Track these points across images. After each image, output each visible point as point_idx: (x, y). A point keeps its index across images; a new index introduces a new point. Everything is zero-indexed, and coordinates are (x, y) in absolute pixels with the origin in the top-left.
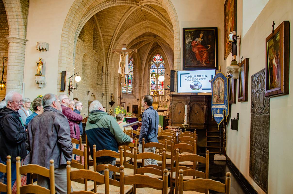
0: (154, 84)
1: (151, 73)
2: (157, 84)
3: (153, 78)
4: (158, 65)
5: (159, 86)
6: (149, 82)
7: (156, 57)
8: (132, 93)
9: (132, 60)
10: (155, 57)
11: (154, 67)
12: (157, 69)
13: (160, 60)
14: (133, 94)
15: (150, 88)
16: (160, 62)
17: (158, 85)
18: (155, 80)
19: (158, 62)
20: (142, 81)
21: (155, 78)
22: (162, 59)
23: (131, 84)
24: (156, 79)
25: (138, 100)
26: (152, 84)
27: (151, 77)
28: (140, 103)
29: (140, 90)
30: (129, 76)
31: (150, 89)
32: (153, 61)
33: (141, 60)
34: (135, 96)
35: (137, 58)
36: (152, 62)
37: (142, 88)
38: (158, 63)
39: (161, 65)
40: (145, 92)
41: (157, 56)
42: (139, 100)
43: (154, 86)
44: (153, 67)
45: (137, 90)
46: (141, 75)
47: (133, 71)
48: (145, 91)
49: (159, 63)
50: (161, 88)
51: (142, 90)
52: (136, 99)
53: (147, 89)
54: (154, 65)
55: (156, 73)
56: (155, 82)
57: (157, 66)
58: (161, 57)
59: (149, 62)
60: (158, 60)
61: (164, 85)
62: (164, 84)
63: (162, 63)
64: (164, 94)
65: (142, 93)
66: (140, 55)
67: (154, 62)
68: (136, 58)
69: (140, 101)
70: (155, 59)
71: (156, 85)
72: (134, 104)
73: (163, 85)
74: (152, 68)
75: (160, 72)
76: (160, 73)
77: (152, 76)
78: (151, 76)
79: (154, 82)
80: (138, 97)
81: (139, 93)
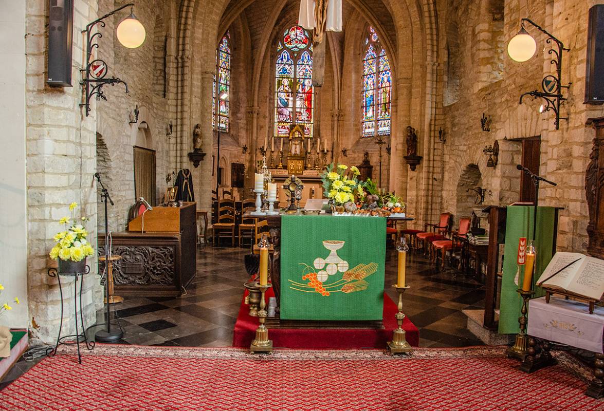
0: (285, 107)
1: (277, 75)
2: (294, 107)
3: (282, 89)
4: (296, 55)
5: (300, 113)
6: (272, 100)
7: (292, 34)
8: (229, 129)
9: (227, 38)
10: (288, 33)
11: (285, 60)
12: (295, 64)
13: (303, 43)
14: (232, 132)
15: (276, 116)
16: (302, 46)
17: (298, 110)
18: (288, 96)
19: (296, 47)
20: (256, 98)
21: (290, 91)
22: (306, 38)
23: (226, 106)
24: (292, 93)
25: (245, 149)
26: (280, 107)
27: (278, 87)
28: (248, 157)
29: (249, 123)
30: (222, 81)
31: (276, 120)
32: (283, 45)
33: (251, 37)
34: (236, 139)
35: (242, 32)
36: (280, 48)
37: (255, 115)
38: (297, 50)
39: (306, 55)
40: (262, 127)
41: (293, 29)
42: (248, 151)
43: (286, 112)
44: (282, 59)
45: (242, 122)
46: (252, 79)
47: (231, 67)
48: (262, 124)
49: (301, 50)
50: (306, 119)
51: (255, 121)
52: (240, 147)
53: (267, 120)
54: (286, 54)
55: (292, 76)
56: (288, 100)
57: (295, 57)
58: (304, 35)
59: (273, 46)
60: (297, 42)
61: (312, 110)
62: (313, 106)
63: (307, 49)
64: (312, 134)
65: (255, 130)
66: (249, 23)
67: (287, 45)
68: (240, 32)
69: (249, 153)
70: (290, 37)
71: (291, 110)
72: (235, 161)
73: (311, 108)
74: (280, 62)
75: (301, 73)
76: (303, 77)
77: (280, 83)
78: (276, 83)
79: (286, 101)
80: (243, 142)
81: (247, 130)
